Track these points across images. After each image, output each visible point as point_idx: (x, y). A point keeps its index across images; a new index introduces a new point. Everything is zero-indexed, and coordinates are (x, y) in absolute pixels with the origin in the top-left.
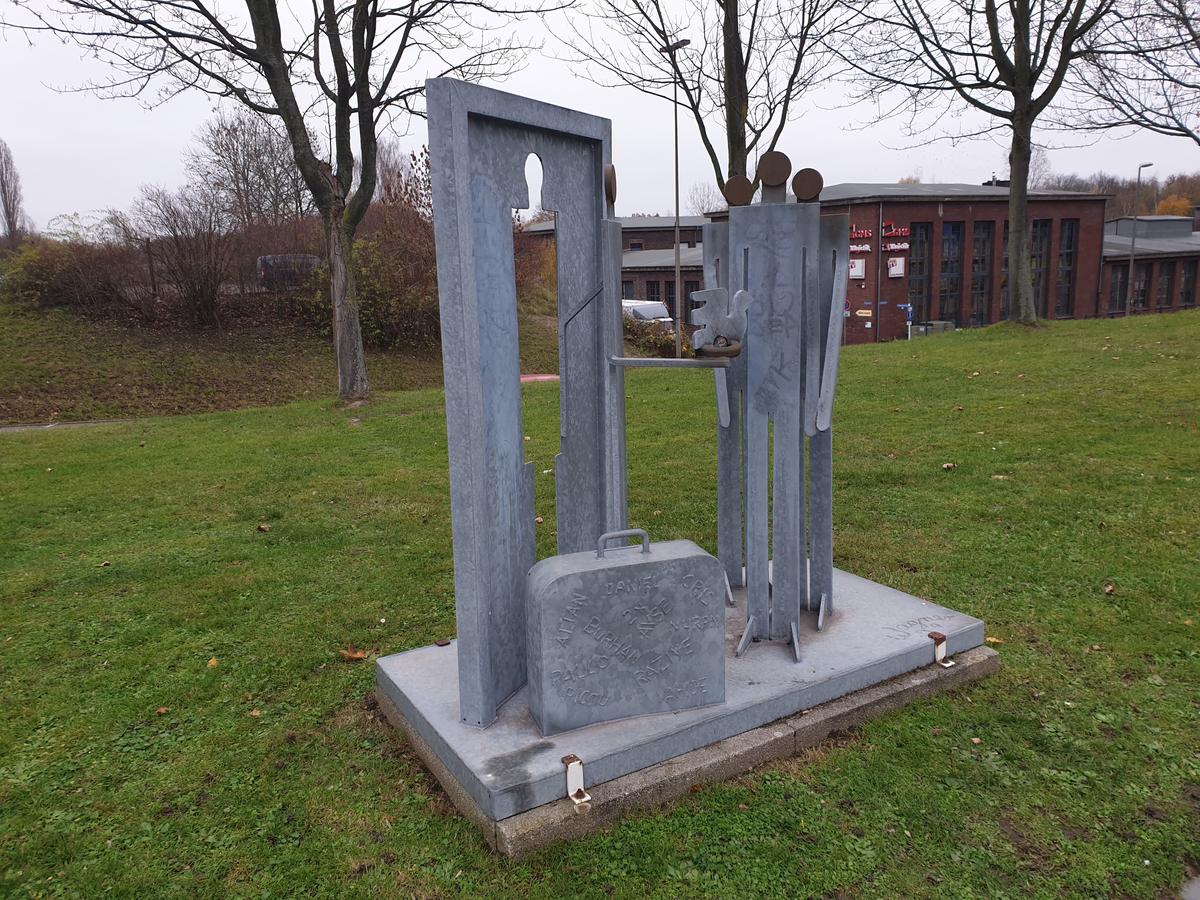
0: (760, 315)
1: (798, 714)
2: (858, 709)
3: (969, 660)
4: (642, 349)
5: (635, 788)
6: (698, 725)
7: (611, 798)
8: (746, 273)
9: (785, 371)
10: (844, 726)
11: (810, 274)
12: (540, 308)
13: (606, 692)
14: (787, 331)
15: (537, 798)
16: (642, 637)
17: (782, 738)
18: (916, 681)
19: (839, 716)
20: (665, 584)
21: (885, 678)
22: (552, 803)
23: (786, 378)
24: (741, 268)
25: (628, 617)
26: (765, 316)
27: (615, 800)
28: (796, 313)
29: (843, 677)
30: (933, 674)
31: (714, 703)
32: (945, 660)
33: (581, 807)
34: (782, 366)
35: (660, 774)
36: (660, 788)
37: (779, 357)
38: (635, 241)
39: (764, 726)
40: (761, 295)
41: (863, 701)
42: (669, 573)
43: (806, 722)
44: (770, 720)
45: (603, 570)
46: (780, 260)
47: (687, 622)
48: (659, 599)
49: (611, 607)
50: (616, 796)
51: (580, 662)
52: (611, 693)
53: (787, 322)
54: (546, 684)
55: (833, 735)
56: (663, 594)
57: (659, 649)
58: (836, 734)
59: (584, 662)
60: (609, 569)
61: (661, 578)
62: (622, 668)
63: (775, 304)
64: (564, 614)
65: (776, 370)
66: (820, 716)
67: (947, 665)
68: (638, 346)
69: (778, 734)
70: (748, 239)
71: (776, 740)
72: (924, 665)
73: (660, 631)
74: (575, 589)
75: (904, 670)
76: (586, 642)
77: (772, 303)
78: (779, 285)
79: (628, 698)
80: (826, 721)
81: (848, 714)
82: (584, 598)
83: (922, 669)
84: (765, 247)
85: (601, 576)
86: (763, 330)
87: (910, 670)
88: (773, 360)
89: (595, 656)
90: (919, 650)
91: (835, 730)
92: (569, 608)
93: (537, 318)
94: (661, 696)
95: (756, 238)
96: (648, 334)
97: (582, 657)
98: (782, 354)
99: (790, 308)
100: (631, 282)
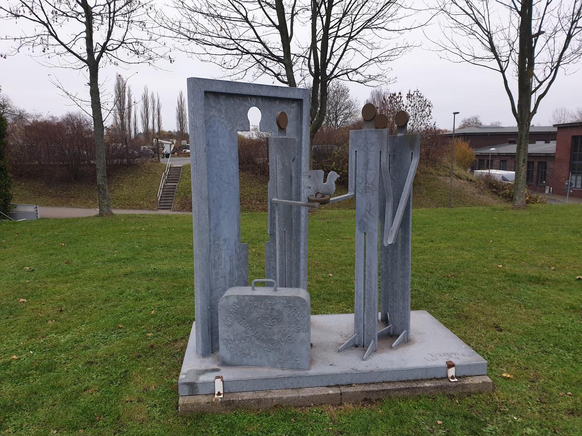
0: (361, 183)
1: (350, 385)
2: (384, 390)
3: (468, 381)
4: (501, 197)
5: (245, 398)
6: (289, 377)
7: (232, 399)
8: (356, 162)
9: (371, 212)
10: (374, 397)
11: (383, 165)
12: (444, 173)
13: (250, 352)
14: (372, 192)
15: (200, 391)
16: (267, 330)
17: (333, 394)
18: (427, 384)
19: (371, 391)
20: (278, 307)
21: (410, 378)
22: (206, 395)
23: (371, 215)
24: (354, 160)
25: (259, 319)
26: (363, 184)
27: (233, 401)
28: (377, 183)
29: (381, 372)
30: (442, 382)
31: (303, 369)
32: (452, 377)
33: (216, 400)
34: (370, 210)
35: (262, 395)
36: (259, 401)
37: (369, 204)
38: (512, 139)
39: (328, 386)
40: (362, 174)
41: (389, 387)
42: (280, 302)
43: (350, 390)
44: (332, 384)
45: (248, 296)
46: (371, 157)
47: (289, 327)
48: (275, 314)
49: (252, 313)
50: (234, 399)
51: (236, 336)
52: (253, 353)
53: (372, 188)
54: (221, 343)
55: (365, 400)
56: (277, 312)
57: (275, 337)
58: (367, 399)
59: (239, 336)
60: (250, 296)
61: (276, 303)
62: (257, 343)
63: (367, 178)
64: (229, 313)
65: (367, 211)
66: (359, 389)
67: (452, 380)
68: (499, 195)
69: (331, 392)
70: (357, 146)
71: (328, 394)
72: (440, 377)
73: (276, 329)
74: (234, 302)
75: (424, 377)
76: (240, 328)
77: (366, 178)
78: (370, 170)
79: (261, 358)
80: (362, 392)
81: (377, 391)
82: (238, 307)
83: (438, 379)
84: (364, 150)
85: (247, 298)
86: (362, 191)
87: (429, 378)
88: (366, 206)
89: (243, 334)
90: (436, 368)
91: (368, 398)
92: (231, 310)
93: (442, 178)
94: (277, 360)
95: (360, 146)
96: (506, 189)
97: (238, 334)
98: (370, 204)
99: (374, 181)
100: (506, 161)
